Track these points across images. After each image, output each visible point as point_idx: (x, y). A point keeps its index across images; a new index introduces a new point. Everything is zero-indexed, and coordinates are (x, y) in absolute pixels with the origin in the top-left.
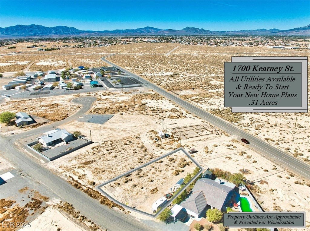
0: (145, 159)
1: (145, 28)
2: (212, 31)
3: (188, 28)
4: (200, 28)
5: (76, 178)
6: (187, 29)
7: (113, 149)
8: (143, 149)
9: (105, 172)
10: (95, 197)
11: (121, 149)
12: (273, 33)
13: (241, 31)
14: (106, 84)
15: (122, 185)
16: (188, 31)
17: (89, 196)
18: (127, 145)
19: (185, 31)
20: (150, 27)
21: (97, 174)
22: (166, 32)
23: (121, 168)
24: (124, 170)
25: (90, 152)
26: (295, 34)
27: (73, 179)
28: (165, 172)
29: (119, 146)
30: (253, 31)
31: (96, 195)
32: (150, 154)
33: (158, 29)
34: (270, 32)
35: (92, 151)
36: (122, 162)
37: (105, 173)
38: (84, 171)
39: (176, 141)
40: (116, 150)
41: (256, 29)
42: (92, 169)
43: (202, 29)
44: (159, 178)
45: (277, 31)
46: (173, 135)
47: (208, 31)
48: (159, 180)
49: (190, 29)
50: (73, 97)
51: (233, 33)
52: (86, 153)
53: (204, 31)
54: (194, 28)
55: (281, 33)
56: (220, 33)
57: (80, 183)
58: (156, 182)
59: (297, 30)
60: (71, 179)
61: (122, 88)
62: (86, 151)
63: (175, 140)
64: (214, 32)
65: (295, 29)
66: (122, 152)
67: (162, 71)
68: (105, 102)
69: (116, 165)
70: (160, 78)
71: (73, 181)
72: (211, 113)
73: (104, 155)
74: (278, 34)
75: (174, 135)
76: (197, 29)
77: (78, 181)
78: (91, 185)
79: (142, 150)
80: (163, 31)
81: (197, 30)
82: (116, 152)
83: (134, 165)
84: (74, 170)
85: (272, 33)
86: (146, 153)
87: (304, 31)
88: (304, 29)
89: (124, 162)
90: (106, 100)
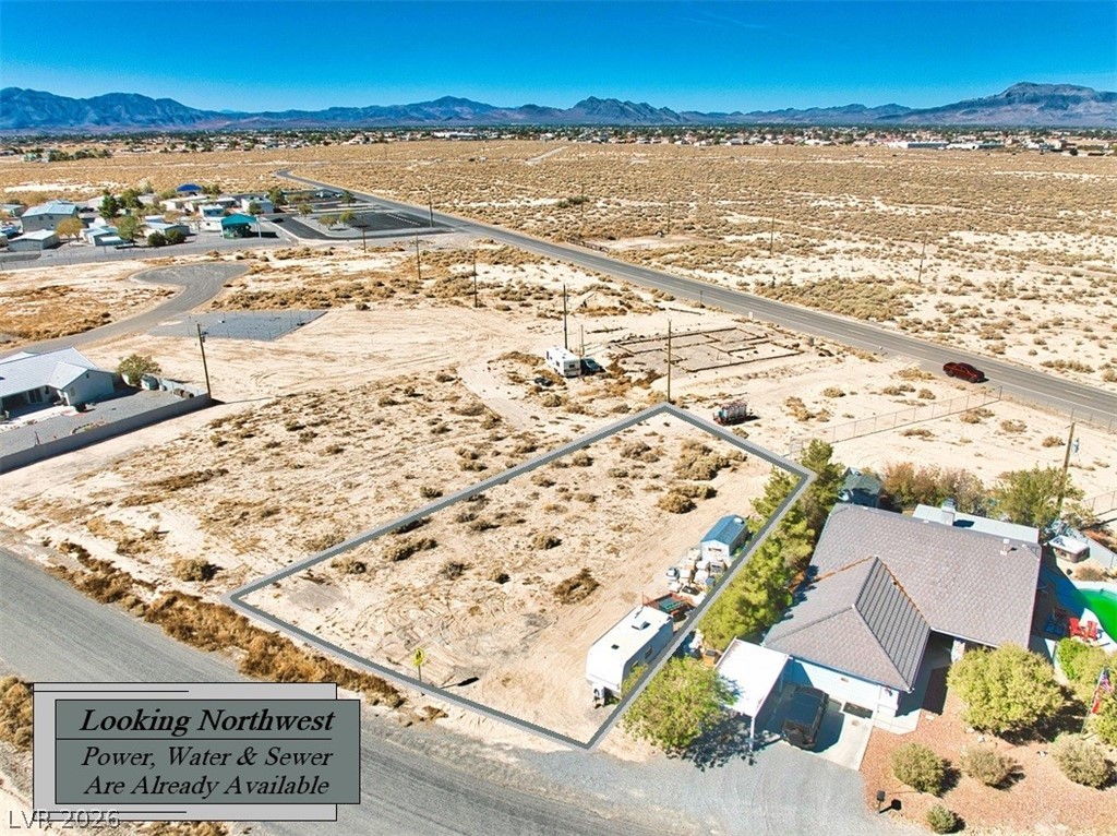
0: (498, 454)
1: (438, 101)
2: (678, 112)
3: (592, 100)
4: (637, 101)
5: (102, 550)
6: (592, 104)
7: (324, 422)
8: (482, 418)
9: (277, 516)
10: (212, 640)
11: (364, 422)
12: (889, 117)
13: (780, 113)
14: (290, 230)
15: (380, 572)
16: (595, 112)
17: (172, 639)
18: (395, 407)
19: (583, 111)
20: (457, 99)
21: (232, 529)
22: (518, 116)
23: (372, 494)
24: (386, 503)
25: (202, 437)
26: (964, 120)
27: (84, 555)
28: (616, 501)
29: (354, 411)
30: (821, 113)
31: (217, 630)
32: (516, 434)
33: (486, 105)
34: (877, 116)
35: (212, 432)
36: (372, 472)
37: (276, 521)
38: (156, 516)
39: (639, 382)
40: (341, 425)
41: (831, 107)
42: (203, 508)
43: (645, 105)
44: (591, 529)
45: (900, 113)
46: (620, 365)
47: (666, 110)
48: (590, 539)
49: (601, 107)
50: (143, 266)
51: (751, 117)
52: (179, 443)
53: (652, 111)
54: (615, 101)
55: (916, 117)
56: (708, 119)
57: (124, 570)
58: (579, 548)
59: (970, 107)
60: (75, 555)
61: (364, 238)
62: (178, 436)
63: (633, 380)
64: (687, 117)
65: (961, 103)
66: (369, 431)
67: (520, 197)
68: (287, 276)
69: (339, 485)
70: (517, 211)
71: (81, 567)
72: (762, 297)
73: (277, 445)
74: (904, 122)
75: (624, 363)
76: (626, 103)
77: (113, 565)
78: (192, 579)
79: (477, 421)
80: (503, 111)
81: (626, 107)
82: (340, 432)
83: (443, 480)
84: (97, 514)
85: (883, 118)
86: (502, 432)
87: (991, 110)
88: (993, 103)
89: (383, 470)
90: (289, 270)
